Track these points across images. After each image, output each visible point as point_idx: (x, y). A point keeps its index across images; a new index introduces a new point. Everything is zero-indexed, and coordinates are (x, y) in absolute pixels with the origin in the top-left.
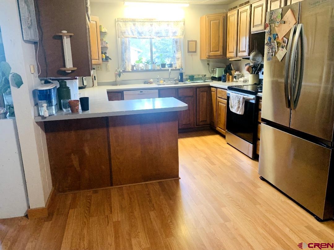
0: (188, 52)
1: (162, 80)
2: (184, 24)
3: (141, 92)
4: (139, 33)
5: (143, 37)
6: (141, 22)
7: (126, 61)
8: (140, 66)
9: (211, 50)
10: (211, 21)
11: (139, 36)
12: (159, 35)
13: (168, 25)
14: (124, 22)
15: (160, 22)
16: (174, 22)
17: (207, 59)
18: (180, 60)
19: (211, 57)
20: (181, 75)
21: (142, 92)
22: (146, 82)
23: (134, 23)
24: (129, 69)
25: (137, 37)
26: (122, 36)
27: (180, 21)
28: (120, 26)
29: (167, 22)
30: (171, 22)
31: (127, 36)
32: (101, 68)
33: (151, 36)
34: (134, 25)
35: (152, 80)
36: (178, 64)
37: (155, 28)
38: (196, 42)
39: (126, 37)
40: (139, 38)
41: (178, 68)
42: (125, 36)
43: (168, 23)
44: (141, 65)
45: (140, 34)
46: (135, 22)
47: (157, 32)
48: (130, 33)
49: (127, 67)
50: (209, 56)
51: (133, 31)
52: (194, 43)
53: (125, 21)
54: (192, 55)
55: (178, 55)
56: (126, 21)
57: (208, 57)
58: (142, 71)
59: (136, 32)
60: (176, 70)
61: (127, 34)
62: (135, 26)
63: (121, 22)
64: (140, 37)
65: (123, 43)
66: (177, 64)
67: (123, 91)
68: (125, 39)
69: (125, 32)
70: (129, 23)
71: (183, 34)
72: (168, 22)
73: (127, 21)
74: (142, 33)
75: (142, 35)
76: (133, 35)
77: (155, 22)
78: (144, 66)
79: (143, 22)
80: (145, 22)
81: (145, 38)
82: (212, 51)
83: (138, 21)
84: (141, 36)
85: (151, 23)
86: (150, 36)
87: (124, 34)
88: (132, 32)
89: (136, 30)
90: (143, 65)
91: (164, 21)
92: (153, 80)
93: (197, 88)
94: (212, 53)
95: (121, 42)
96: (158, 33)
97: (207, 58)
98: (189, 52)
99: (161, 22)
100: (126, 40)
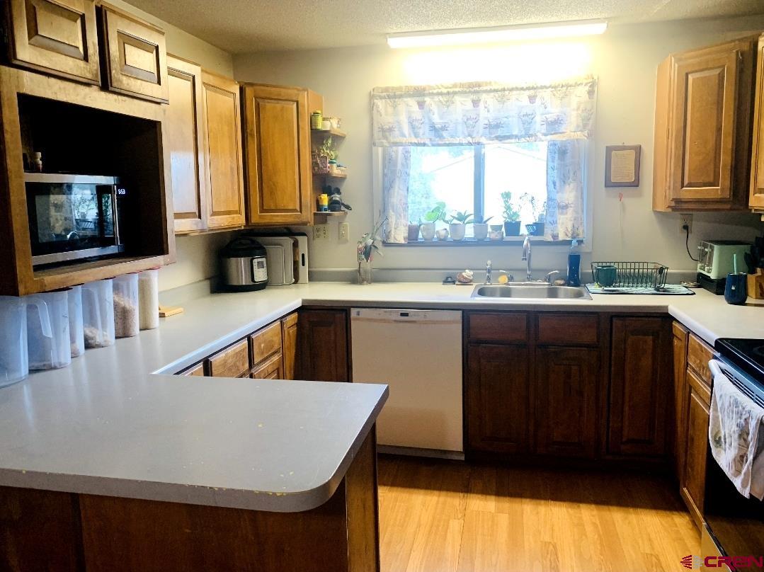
0: (606, 186)
1: (503, 274)
2: (591, 93)
3: (402, 315)
4: (433, 128)
5: (448, 140)
6: (441, 94)
7: (391, 213)
8: (436, 230)
9: (686, 182)
10: (687, 75)
11: (433, 138)
12: (500, 132)
13: (532, 99)
14: (389, 97)
15: (504, 90)
16: (555, 87)
17: (670, 210)
18: (570, 211)
19: (685, 206)
20: (574, 261)
21: (406, 315)
22: (450, 279)
23: (420, 99)
24: (400, 236)
25: (428, 142)
26: (384, 141)
27: (577, 85)
28: (378, 111)
29: (528, 89)
30: (542, 87)
31: (397, 140)
32: (325, 233)
33: (472, 138)
34: (421, 105)
35: (468, 274)
36: (563, 227)
37: (488, 111)
38: (638, 150)
39: (396, 144)
40: (433, 145)
41: (561, 237)
42: (392, 140)
43: (532, 92)
44: (441, 227)
45: (436, 131)
46: (424, 95)
47: (493, 123)
48: (406, 129)
49: (393, 232)
50: (678, 201)
51: (416, 124)
52: (632, 154)
53: (393, 95)
54: (621, 196)
55: (568, 195)
56: (395, 97)
57: (673, 204)
58: (442, 243)
59: (427, 128)
60: (556, 243)
61: (397, 132)
62: (423, 109)
63: (381, 98)
64: (437, 140)
65: (389, 161)
66: (559, 226)
67: (350, 308)
68: (394, 148)
69: (391, 130)
70: (405, 99)
71: (585, 126)
72: (533, 88)
73: (401, 96)
74: (444, 128)
75: (445, 134)
76: (416, 136)
77: (486, 91)
78: (448, 229)
79: (448, 93)
80: (455, 93)
81: (455, 145)
82: (690, 185)
83: (433, 94)
84: (441, 137)
85: (475, 97)
86: (470, 135)
87: (387, 134)
88: (413, 127)
89: (427, 121)
90: (447, 226)
91: (519, 86)
92: (472, 273)
93: (612, 317)
94: (689, 193)
95: (384, 159)
96: (498, 126)
97: (669, 207)
98: (609, 184)
99: (507, 92)
100: (397, 151)
